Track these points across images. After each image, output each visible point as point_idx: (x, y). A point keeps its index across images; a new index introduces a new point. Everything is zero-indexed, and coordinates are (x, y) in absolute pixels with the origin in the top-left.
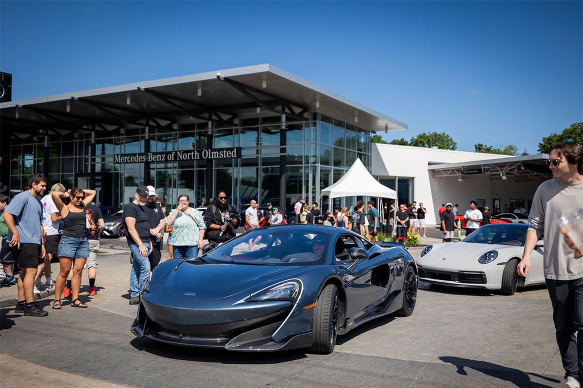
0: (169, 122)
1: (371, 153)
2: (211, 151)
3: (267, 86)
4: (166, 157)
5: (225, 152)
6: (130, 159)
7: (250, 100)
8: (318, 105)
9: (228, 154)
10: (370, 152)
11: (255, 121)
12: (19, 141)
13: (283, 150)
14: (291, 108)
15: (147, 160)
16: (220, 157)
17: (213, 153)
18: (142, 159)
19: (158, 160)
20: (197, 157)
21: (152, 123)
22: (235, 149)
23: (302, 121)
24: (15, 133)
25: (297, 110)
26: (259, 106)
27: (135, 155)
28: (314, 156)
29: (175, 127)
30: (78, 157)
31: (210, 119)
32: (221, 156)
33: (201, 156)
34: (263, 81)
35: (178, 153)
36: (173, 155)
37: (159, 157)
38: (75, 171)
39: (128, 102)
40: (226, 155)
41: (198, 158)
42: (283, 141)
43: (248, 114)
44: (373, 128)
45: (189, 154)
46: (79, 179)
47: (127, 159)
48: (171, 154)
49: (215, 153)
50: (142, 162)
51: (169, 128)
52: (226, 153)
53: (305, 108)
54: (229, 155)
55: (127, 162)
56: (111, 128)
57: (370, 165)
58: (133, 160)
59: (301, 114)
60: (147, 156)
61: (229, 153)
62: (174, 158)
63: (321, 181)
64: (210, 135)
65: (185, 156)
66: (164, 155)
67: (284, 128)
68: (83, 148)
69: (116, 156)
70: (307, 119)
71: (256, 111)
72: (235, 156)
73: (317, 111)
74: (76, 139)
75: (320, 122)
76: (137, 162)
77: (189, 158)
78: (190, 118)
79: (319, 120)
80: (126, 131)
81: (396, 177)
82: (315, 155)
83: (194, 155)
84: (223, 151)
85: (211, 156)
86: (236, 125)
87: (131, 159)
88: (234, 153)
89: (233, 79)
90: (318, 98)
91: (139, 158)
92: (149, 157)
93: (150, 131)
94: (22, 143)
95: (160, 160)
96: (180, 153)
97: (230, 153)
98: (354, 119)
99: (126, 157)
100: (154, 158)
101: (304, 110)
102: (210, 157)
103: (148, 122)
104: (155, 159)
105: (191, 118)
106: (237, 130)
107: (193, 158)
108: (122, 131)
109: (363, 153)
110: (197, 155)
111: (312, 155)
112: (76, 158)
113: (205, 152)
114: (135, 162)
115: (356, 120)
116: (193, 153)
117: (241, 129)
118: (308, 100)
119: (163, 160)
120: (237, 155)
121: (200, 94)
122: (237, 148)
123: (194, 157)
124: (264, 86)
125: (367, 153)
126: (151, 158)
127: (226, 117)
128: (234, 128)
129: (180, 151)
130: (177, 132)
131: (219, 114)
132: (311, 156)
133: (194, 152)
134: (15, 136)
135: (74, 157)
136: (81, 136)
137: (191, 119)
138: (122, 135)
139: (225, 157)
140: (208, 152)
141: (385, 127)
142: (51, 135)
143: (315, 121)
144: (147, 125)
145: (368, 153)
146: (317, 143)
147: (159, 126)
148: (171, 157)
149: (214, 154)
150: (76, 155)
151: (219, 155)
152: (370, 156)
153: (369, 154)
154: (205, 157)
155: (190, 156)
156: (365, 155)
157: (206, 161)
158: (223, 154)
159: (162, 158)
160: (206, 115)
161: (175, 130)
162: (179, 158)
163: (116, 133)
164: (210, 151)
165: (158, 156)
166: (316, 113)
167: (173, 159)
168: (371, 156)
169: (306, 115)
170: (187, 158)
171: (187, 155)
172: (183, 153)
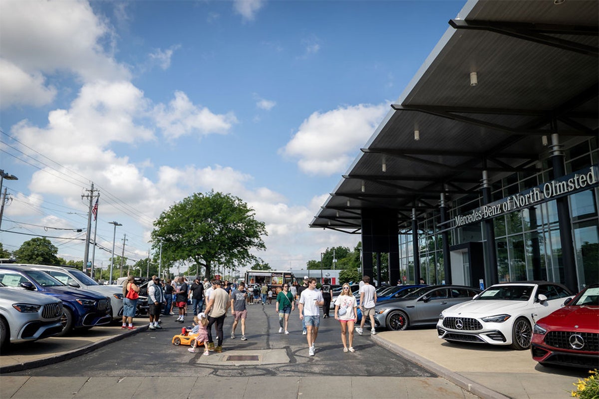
2: (555, 184)
4: (501, 208)
5: (576, 178)
6: (467, 219)
9: (580, 181)
15: (483, 216)
16: (570, 190)
17: (558, 185)
18: (479, 216)
19: (493, 214)
20: (537, 198)
22: (593, 169)
32: (571, 187)
33: (542, 195)
35: (514, 197)
36: (508, 201)
37: (494, 209)
40: (579, 184)
41: (539, 199)
45: (526, 196)
47: (465, 219)
48: (506, 201)
49: (561, 184)
50: (479, 220)
52: (578, 180)
54: (583, 182)
55: (467, 224)
60: (483, 211)
61: (582, 178)
62: (511, 206)
65: (522, 199)
66: (499, 205)
69: (456, 217)
72: (594, 181)
77: (527, 203)
83: (533, 195)
84: (573, 176)
85: (556, 192)
87: (469, 218)
88: (591, 176)
91: (476, 216)
92: (485, 212)
95: (496, 213)
96: (516, 197)
97: (585, 178)
99: (464, 217)
100: (489, 211)
102: (554, 194)
103: (485, 164)
104: (490, 213)
110: (537, 194)
114: (472, 222)
116: (531, 193)
119: (498, 212)
120: (596, 178)
123: (533, 200)
126: (486, 213)
133: (533, 191)
139: (577, 187)
140: (551, 184)
144: (485, 168)
148: (508, 206)
149: (560, 186)
151: (568, 186)
155: (529, 198)
158: (574, 183)
159: (497, 209)
164: (553, 182)
167: (509, 209)
170: (525, 203)
171: (525, 197)
172: (520, 195)
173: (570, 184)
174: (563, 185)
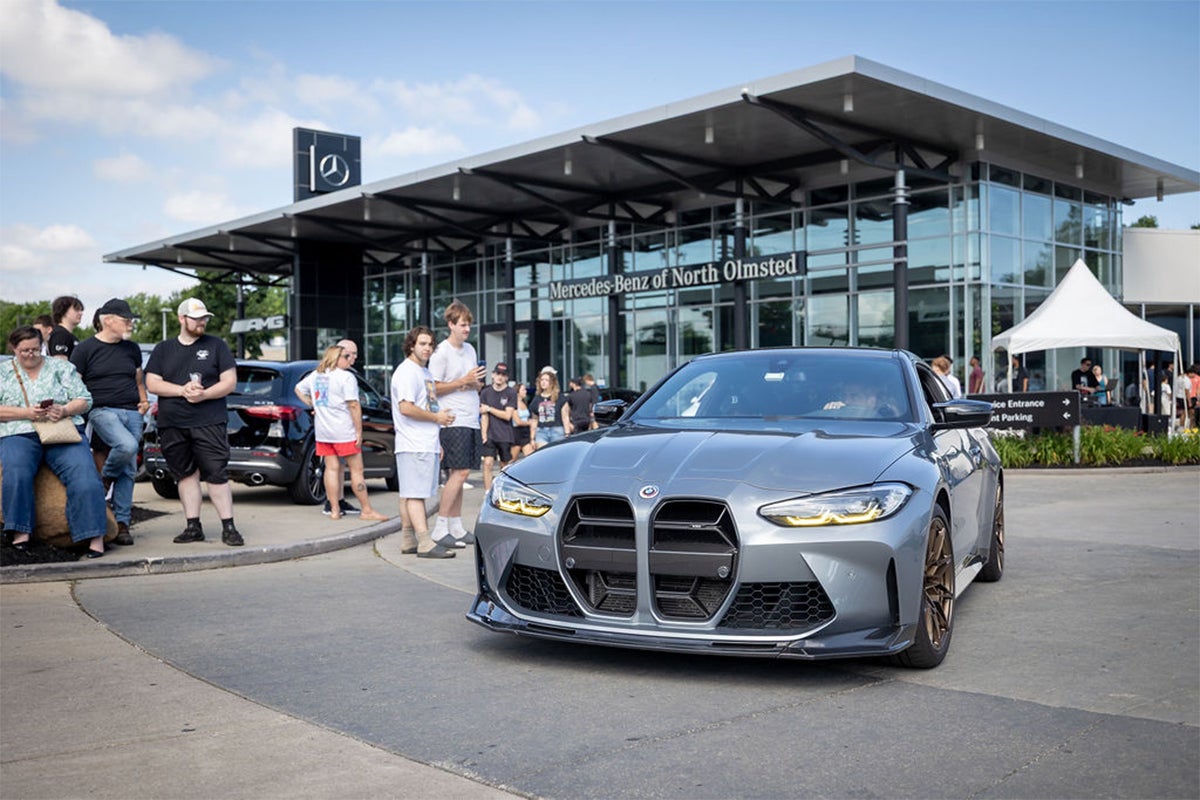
0: (657, 209)
1: (1121, 250)
2: (743, 263)
3: (854, 108)
4: (650, 282)
5: (772, 262)
6: (579, 289)
7: (822, 145)
8: (981, 145)
9: (777, 267)
10: (1118, 247)
11: (840, 192)
12: (377, 267)
13: (900, 251)
14: (916, 154)
15: (612, 290)
16: (762, 275)
17: (745, 266)
18: (604, 288)
19: (634, 289)
20: (713, 278)
21: (621, 213)
22: (794, 256)
23: (946, 183)
24: (368, 252)
25: (933, 160)
26: (844, 157)
27: (588, 281)
28: (975, 264)
29: (671, 217)
30: (485, 292)
31: (739, 194)
32: (764, 272)
33: (721, 275)
34: (846, 97)
35: (675, 271)
36: (664, 275)
37: (636, 282)
38: (482, 321)
39: (568, 171)
40: (774, 271)
41: (716, 280)
42: (900, 232)
43: (822, 178)
44: (1126, 192)
45: (696, 272)
46: (488, 337)
47: (573, 290)
48: (660, 274)
49: (751, 267)
50: (603, 295)
51: (657, 221)
52: (774, 265)
53: (953, 153)
54: (781, 270)
55: (574, 297)
56: (543, 229)
57: (1118, 281)
58: (585, 292)
59: (943, 168)
60: (613, 282)
61: (780, 264)
62: (667, 282)
63: (994, 318)
64: (739, 228)
65: (688, 276)
66: (647, 278)
67: (901, 200)
68: (493, 274)
69: (553, 285)
70: (956, 180)
71: (839, 168)
72: (794, 271)
73: (982, 160)
74: (480, 256)
75: (989, 183)
76: (593, 296)
77: (696, 282)
78: (698, 196)
79: (986, 180)
80: (573, 232)
81: (1188, 306)
82: (977, 261)
83: (707, 273)
84: (768, 260)
85: (743, 274)
86: (797, 205)
87: (582, 289)
88: (791, 264)
89: (778, 99)
90: (980, 126)
91: (597, 287)
92: (617, 283)
93: (619, 230)
94: (385, 270)
95: (639, 288)
96: (679, 271)
97: (783, 265)
98: (1074, 173)
99: (571, 287)
100: (626, 284)
101: (949, 158)
102: (739, 277)
103: (613, 210)
104: (628, 287)
105: (702, 196)
106: (801, 214)
107: (704, 281)
108: (567, 234)
109: (1099, 250)
110: (713, 273)
111: (971, 261)
112: (481, 295)
113: (730, 266)
114: (588, 296)
115: (1081, 175)
116: (704, 270)
117: (810, 213)
118: (957, 136)
119: (643, 287)
120: (797, 267)
121: (709, 139)
122: (798, 254)
123: (707, 277)
124: (849, 107)
125: (1110, 252)
126: (620, 286)
127: (774, 188)
128: (793, 211)
129: (678, 268)
130: (675, 229)
131: (760, 182)
132: (969, 265)
133: (707, 268)
134: (370, 257)
135: (478, 292)
136: (490, 251)
137: (702, 199)
138: (567, 242)
139: (772, 274)
140: (736, 264)
141: (1155, 186)
142: (433, 251)
143: (975, 182)
144: (612, 216)
145: (1114, 248)
146: (983, 229)
147: (636, 217)
148: (660, 280)
149: (748, 269)
150: (481, 288)
151: (760, 270)
152: (1118, 259)
153: (1117, 252)
154: (730, 276)
155: (700, 276)
156: (1105, 255)
157: (732, 284)
158: (768, 268)
159: (642, 283)
160: (731, 187)
161: (670, 225)
162: (677, 281)
163: (555, 238)
164: (739, 262)
165: (634, 280)
166: (978, 163)
167: (664, 285)
168: (1121, 256)
169: (954, 170)
170: (693, 281)
171: (693, 274)
172: (685, 270)
173: (762, 268)
174: (753, 268)
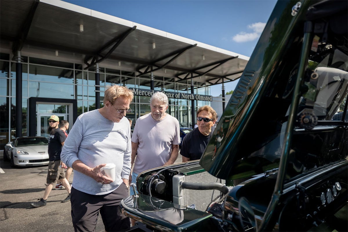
4: (174, 96)
5: (207, 97)
17: (201, 97)
20: (193, 98)
27: (151, 91)
33: (195, 98)
37: (170, 95)
47: (144, 93)
48: (178, 94)
55: (144, 95)
58: (149, 94)
62: (180, 97)
65: (186, 96)
66: (173, 94)
69: (134, 89)
72: (211, 100)
84: (206, 96)
85: (200, 99)
87: (148, 93)
88: (211, 98)
95: (170, 97)
96: (183, 94)
97: (209, 98)
113: (197, 96)
119: (172, 97)
123: (191, 98)
133: (191, 95)
140: (199, 96)
148: (178, 96)
151: (204, 98)
154: (197, 98)
155: (189, 97)
159: (171, 96)
162: (183, 97)
167: (179, 98)
170: (187, 98)
172: (185, 95)
